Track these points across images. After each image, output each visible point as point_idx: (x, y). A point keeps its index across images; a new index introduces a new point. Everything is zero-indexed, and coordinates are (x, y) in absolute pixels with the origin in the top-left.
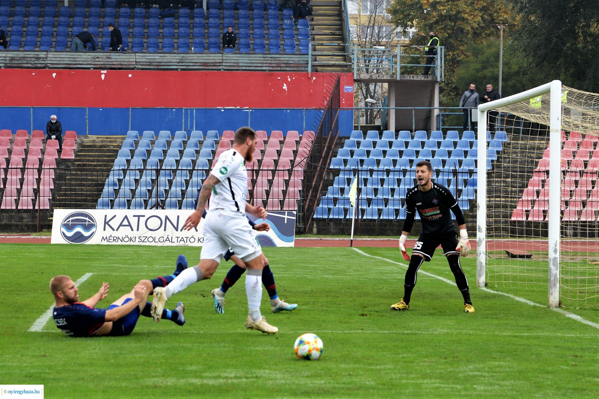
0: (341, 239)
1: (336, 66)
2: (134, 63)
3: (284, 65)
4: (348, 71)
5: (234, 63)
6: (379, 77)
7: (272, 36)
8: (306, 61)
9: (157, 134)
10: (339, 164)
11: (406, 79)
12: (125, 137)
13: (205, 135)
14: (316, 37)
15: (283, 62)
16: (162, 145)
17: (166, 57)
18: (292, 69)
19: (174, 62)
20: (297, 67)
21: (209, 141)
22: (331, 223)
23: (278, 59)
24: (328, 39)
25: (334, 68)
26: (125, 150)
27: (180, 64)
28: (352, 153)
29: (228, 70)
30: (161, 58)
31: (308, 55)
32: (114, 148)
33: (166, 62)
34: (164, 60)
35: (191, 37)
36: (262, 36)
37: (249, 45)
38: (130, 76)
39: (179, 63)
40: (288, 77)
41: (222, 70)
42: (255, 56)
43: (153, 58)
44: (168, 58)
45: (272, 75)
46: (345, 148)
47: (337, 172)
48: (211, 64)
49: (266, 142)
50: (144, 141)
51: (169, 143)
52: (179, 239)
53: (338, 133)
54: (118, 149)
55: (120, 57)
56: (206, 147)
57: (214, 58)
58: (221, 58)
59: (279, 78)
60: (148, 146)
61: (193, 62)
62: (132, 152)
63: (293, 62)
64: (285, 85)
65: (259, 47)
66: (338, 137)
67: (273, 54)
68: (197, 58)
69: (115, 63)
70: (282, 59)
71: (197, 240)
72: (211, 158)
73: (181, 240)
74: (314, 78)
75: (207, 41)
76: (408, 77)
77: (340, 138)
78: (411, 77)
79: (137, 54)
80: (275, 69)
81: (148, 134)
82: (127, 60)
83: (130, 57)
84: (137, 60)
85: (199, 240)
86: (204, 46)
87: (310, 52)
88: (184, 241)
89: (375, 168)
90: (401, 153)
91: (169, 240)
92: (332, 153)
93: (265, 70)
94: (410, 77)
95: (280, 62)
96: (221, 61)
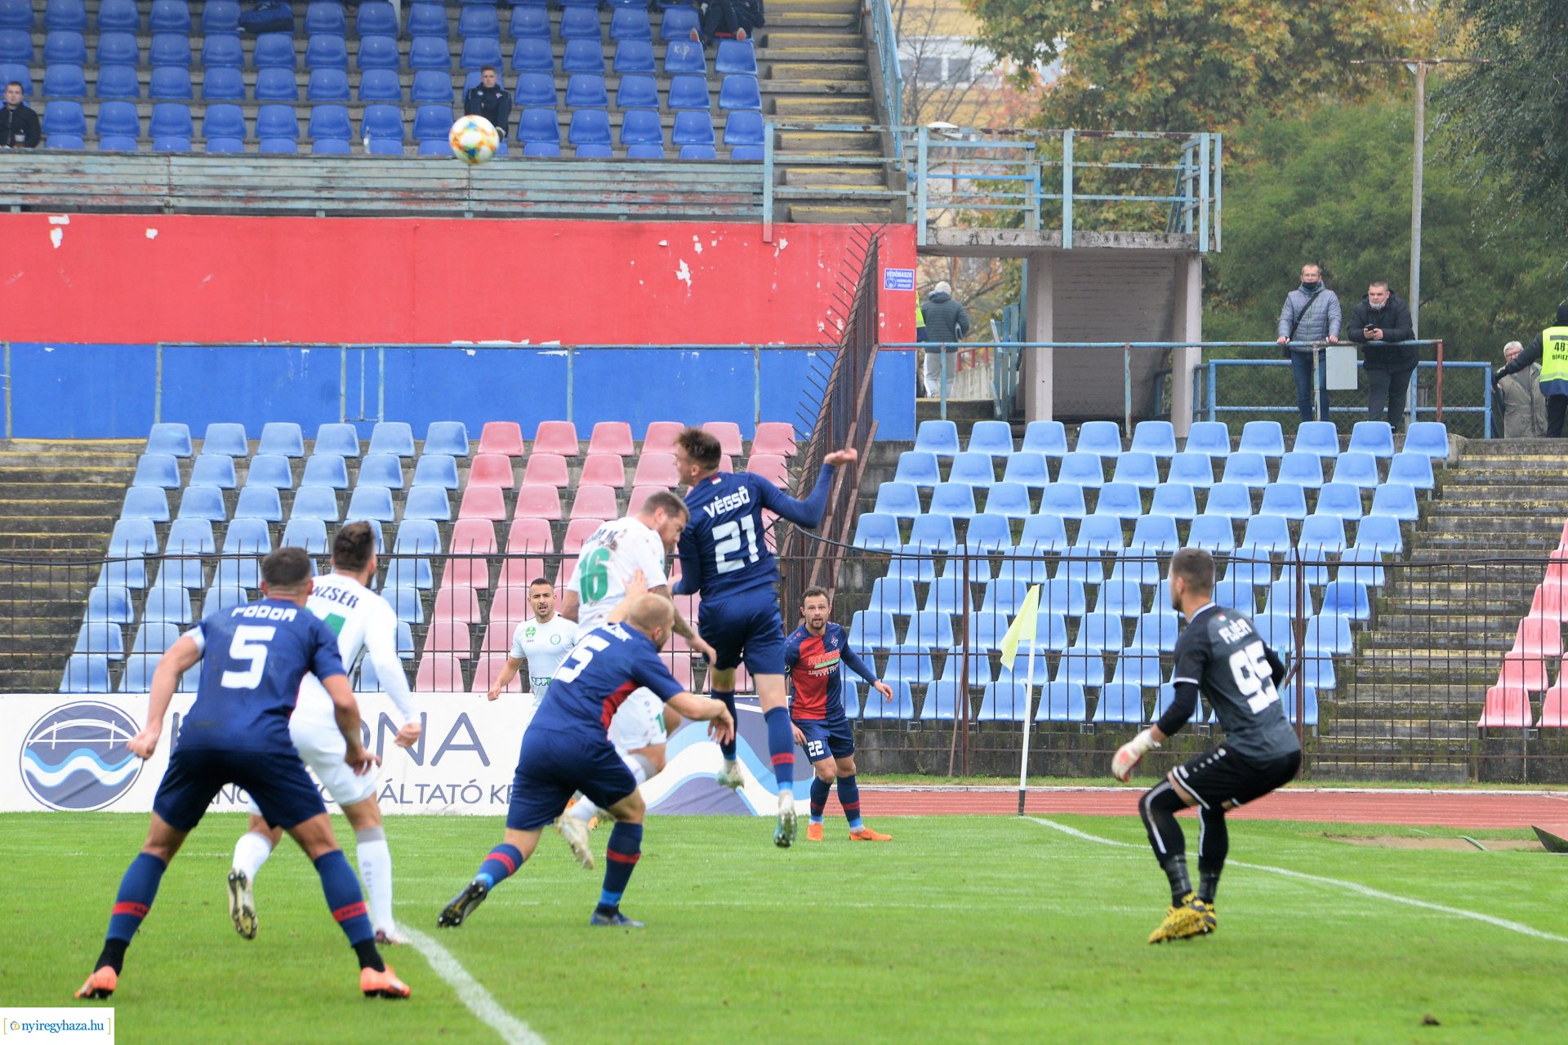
0: (920, 788)
1: (854, 200)
2: (165, 190)
3: (679, 199)
4: (894, 219)
5: (510, 191)
6: (1001, 237)
7: (630, 100)
8: (754, 184)
9: (254, 436)
10: (882, 536)
11: (1093, 244)
12: (144, 446)
13: (420, 435)
14: (781, 101)
15: (677, 187)
16: (273, 470)
17: (273, 172)
18: (707, 211)
19: (304, 188)
20: (723, 205)
21: (437, 457)
22: (871, 736)
23: (660, 177)
24: (822, 108)
25: (847, 210)
26: (147, 489)
27: (325, 194)
28: (926, 499)
29: (487, 214)
30: (259, 172)
31: (761, 162)
32: (106, 481)
33: (275, 189)
34: (268, 182)
35: (354, 101)
36: (598, 100)
37: (555, 130)
38: (151, 233)
39: (319, 189)
40: (696, 238)
41: (469, 217)
42: (580, 165)
43: (229, 171)
44: (281, 172)
45: (638, 231)
46: (899, 480)
47: (877, 564)
48: (432, 195)
49: (630, 461)
50: (214, 458)
51: (298, 465)
52: (428, 792)
53: (873, 429)
54: (121, 485)
55: (115, 170)
56: (427, 477)
57: (443, 174)
58: (464, 174)
59: (664, 243)
60: (227, 474)
61: (367, 189)
62: (174, 496)
63: (710, 189)
64: (684, 266)
65: (588, 136)
66: (874, 442)
67: (643, 161)
68: (384, 174)
69: (97, 190)
70: (671, 177)
71: (487, 793)
72: (447, 516)
73: (432, 796)
74: (783, 243)
75: (411, 114)
76: (1100, 240)
77: (880, 447)
78: (1112, 238)
79: (174, 160)
80: (650, 211)
81: (225, 433)
82: (141, 180)
83: (151, 169)
84: (175, 181)
85: (494, 794)
86: (401, 133)
87: (769, 154)
88: (443, 796)
89: (1007, 547)
90: (1091, 497)
91: (393, 796)
92: (859, 495)
93: (615, 216)
94: (1107, 239)
95: (666, 187)
96: (464, 184)
